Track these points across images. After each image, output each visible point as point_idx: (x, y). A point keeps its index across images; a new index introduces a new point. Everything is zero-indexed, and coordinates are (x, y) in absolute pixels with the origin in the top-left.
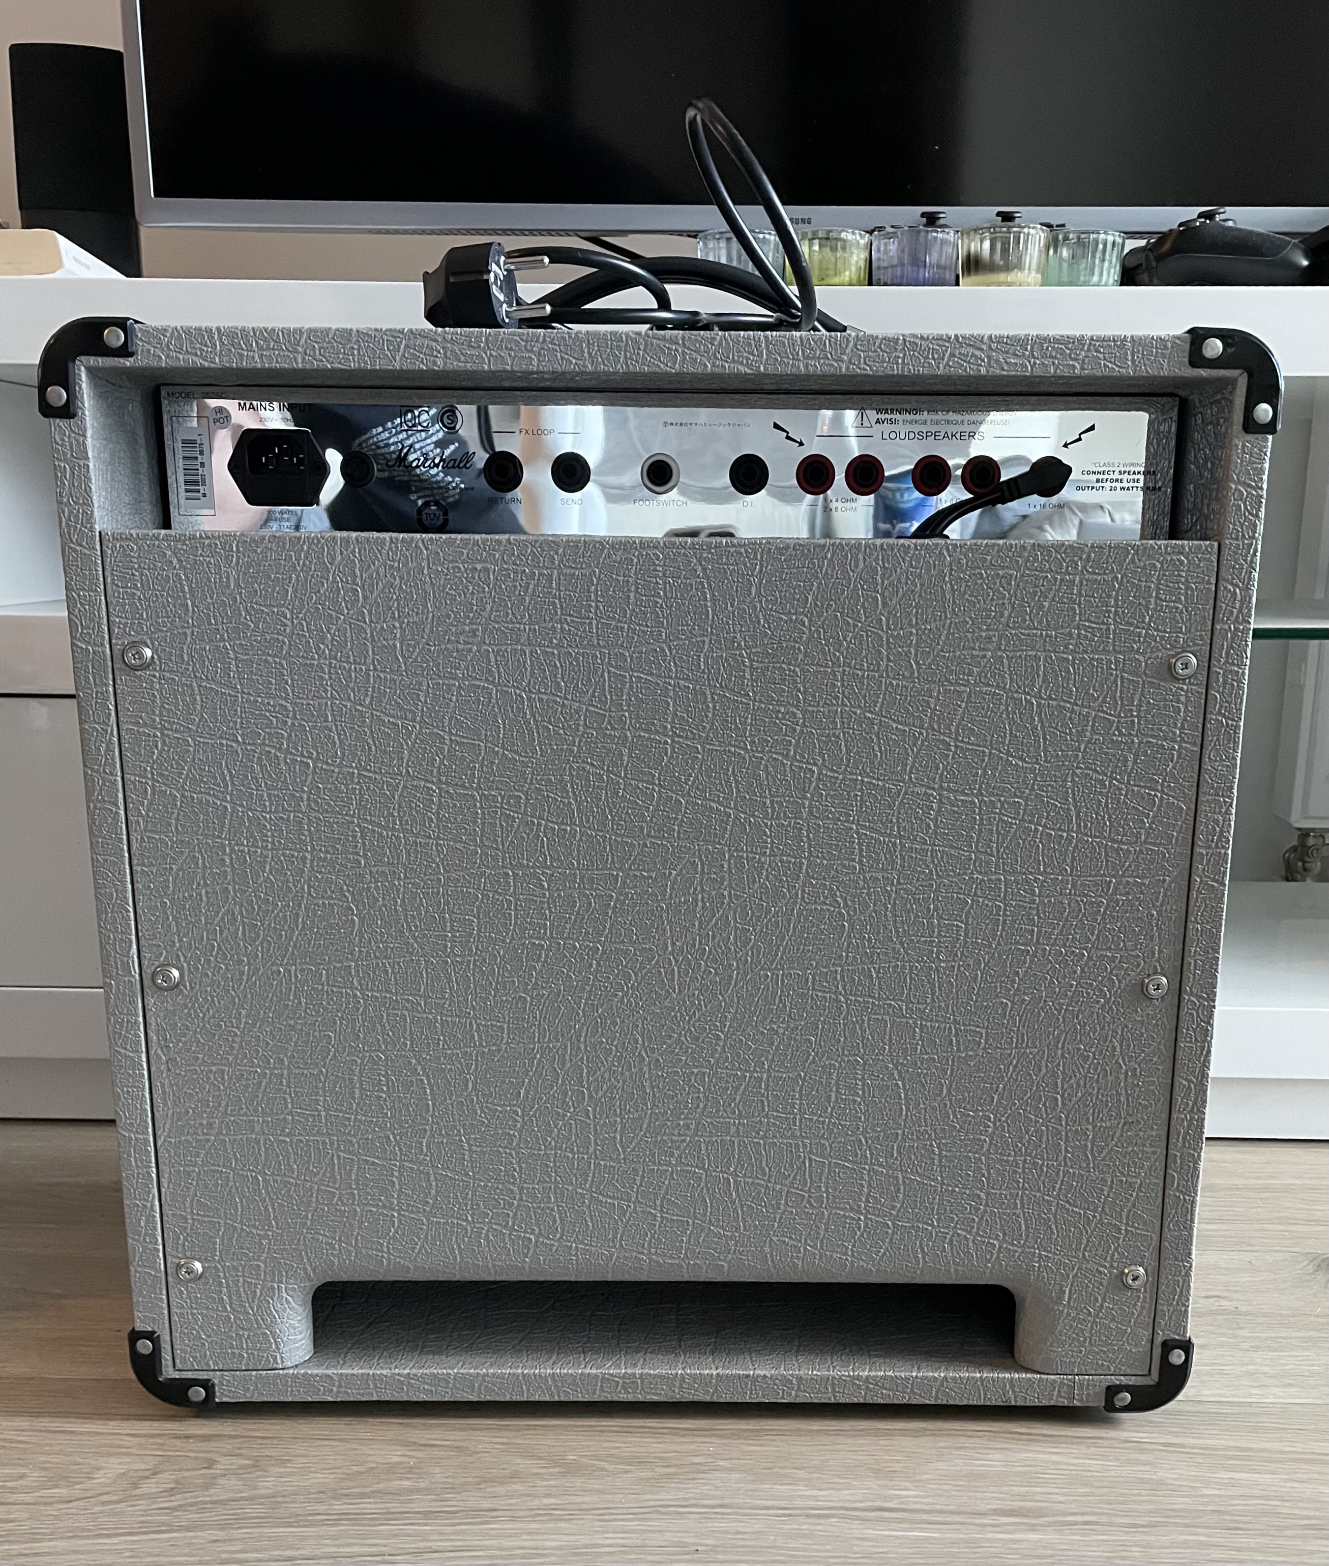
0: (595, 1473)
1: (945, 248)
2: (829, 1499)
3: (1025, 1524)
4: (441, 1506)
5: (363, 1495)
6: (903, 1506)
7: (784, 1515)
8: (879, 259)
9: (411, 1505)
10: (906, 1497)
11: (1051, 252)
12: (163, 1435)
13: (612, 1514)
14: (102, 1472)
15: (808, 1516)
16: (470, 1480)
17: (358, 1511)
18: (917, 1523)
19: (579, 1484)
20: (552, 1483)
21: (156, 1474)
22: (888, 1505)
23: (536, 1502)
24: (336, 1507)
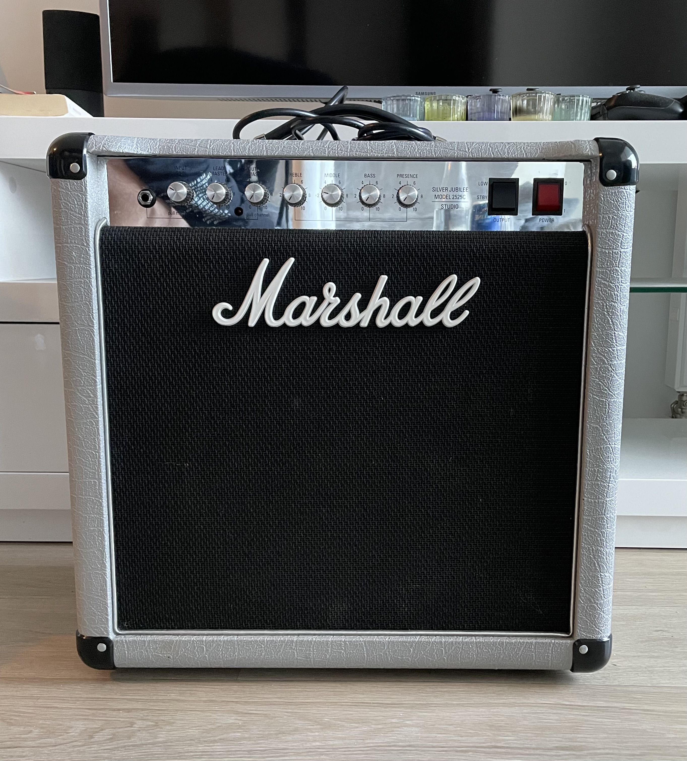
0: (340, 728)
1: (504, 104)
2: (466, 741)
3: (573, 754)
4: (257, 747)
5: (215, 741)
6: (507, 745)
7: (443, 751)
8: (471, 109)
9: (241, 747)
10: (508, 740)
11: (556, 106)
12: (106, 709)
13: (349, 751)
14: (73, 729)
15: (457, 751)
16: (272, 732)
17: (212, 750)
18: (515, 755)
19: (331, 735)
20: (317, 734)
21: (102, 730)
22: (499, 745)
23: (308, 745)
24: (200, 748)
